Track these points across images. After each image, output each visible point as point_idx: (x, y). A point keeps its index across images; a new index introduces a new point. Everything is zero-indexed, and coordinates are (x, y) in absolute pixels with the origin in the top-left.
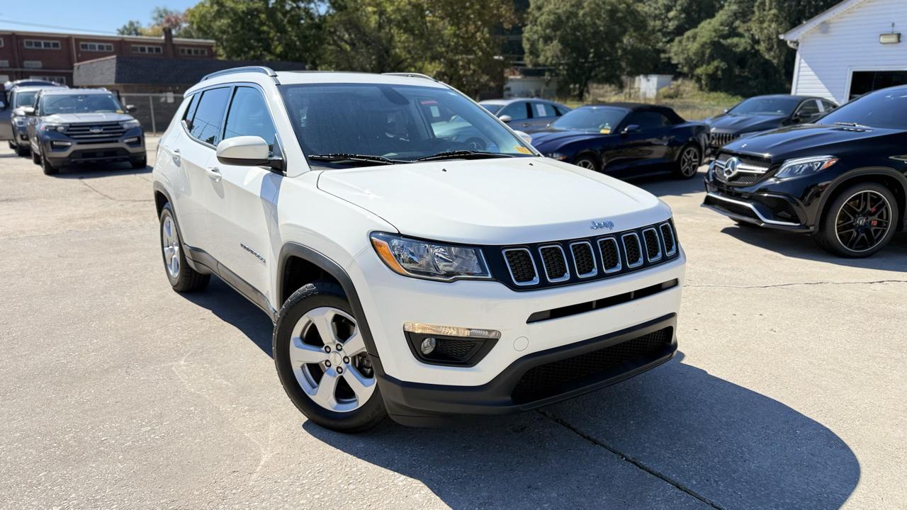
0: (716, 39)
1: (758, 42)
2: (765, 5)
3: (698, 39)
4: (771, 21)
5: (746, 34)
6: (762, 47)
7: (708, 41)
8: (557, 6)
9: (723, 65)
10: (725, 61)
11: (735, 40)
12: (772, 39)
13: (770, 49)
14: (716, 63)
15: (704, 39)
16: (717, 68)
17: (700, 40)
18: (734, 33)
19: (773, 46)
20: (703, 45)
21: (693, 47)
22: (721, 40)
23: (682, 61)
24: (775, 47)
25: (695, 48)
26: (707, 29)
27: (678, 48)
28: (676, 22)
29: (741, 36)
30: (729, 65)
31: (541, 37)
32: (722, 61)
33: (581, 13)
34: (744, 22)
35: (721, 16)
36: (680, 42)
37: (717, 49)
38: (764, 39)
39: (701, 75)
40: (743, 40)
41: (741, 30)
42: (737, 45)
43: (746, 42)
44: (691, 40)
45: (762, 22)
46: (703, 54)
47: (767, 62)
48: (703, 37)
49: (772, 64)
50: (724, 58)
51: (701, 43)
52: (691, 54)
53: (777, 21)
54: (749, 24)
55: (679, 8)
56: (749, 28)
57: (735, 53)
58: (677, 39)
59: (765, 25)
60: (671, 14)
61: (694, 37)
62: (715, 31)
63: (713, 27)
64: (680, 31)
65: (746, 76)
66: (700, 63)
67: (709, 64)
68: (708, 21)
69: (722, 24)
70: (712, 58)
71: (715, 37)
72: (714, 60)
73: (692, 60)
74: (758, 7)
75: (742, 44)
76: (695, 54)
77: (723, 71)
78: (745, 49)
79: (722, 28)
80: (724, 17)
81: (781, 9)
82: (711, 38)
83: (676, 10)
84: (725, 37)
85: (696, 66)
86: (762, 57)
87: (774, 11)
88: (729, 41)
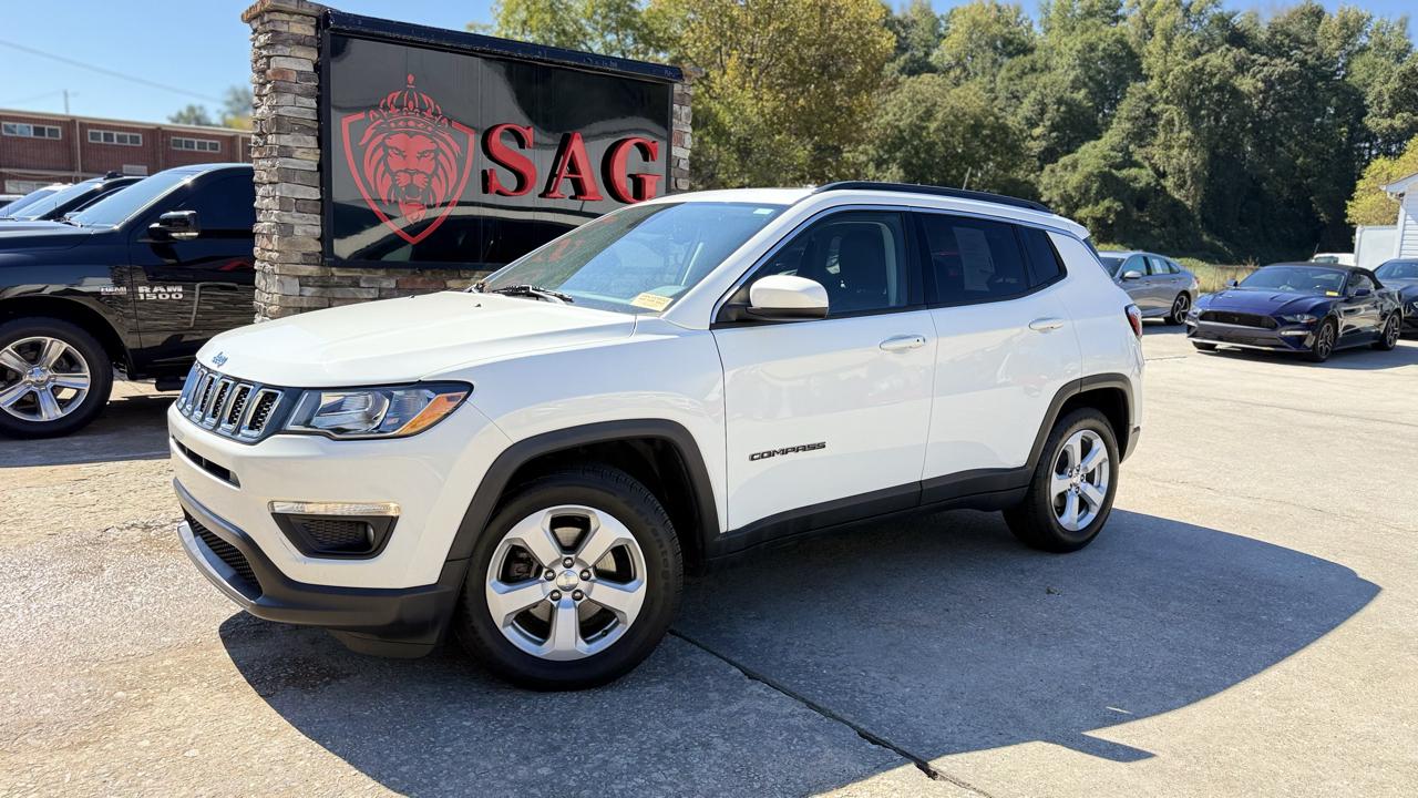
0: (1107, 169)
1: (1163, 175)
2: (1174, 125)
3: (1080, 168)
4: (1183, 147)
5: (1146, 164)
6: (1169, 183)
7: (1096, 172)
8: (898, 117)
9: (1117, 206)
10: (1119, 200)
11: (1134, 171)
12: (1183, 172)
13: (1180, 186)
14: (1107, 203)
15: (1089, 169)
16: (1108, 209)
17: (1083, 170)
18: (1129, 162)
19: (1185, 182)
20: (1088, 177)
21: (1073, 180)
22: (1114, 171)
23: (1056, 199)
24: (1189, 182)
25: (1075, 181)
26: (1091, 156)
27: (1050, 178)
28: (1044, 143)
29: (1141, 166)
30: (1124, 205)
31: (872, 160)
32: (1115, 200)
33: (933, 126)
34: (1141, 147)
35: (1112, 137)
36: (1053, 171)
37: (1108, 183)
38: (1172, 171)
39: (1086, 219)
40: (1144, 172)
41: (1137, 157)
42: (1136, 179)
43: (1148, 175)
44: (1069, 168)
45: (1170, 147)
46: (1088, 190)
47: (1177, 204)
48: (1087, 165)
49: (1185, 206)
50: (1117, 196)
51: (1085, 173)
52: (1069, 188)
53: (1190, 147)
54: (1149, 149)
55: (1048, 123)
56: (1149, 156)
57: (1134, 190)
58: (1048, 168)
59: (1175, 151)
60: (1037, 131)
61: (1075, 167)
62: (1105, 158)
63: (1101, 152)
64: (1049, 156)
65: (1146, 223)
66: (1083, 201)
67: (1096, 203)
68: (1092, 143)
69: (1113, 149)
70: (1100, 196)
71: (1105, 166)
72: (1104, 198)
73: (1071, 198)
74: (1163, 126)
75: (1144, 177)
76: (1076, 189)
77: (1117, 214)
78: (1148, 184)
79: (1113, 154)
80: (1116, 139)
81: (1196, 132)
82: (1098, 167)
83: (1044, 126)
84: (1119, 167)
85: (1077, 206)
86: (1170, 196)
87: (1186, 134)
88: (1125, 172)
